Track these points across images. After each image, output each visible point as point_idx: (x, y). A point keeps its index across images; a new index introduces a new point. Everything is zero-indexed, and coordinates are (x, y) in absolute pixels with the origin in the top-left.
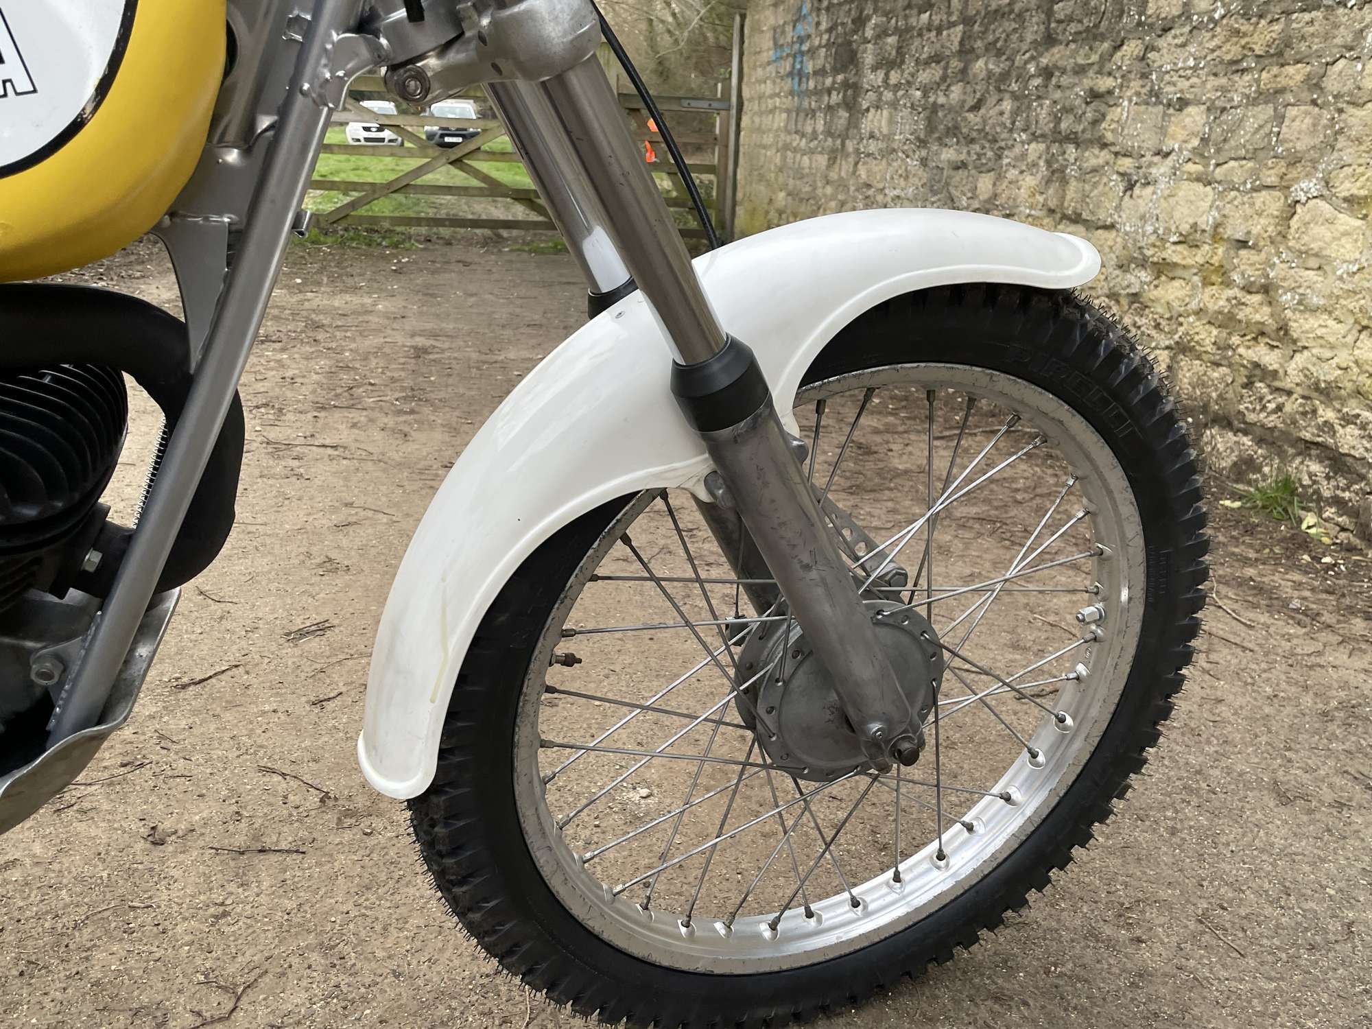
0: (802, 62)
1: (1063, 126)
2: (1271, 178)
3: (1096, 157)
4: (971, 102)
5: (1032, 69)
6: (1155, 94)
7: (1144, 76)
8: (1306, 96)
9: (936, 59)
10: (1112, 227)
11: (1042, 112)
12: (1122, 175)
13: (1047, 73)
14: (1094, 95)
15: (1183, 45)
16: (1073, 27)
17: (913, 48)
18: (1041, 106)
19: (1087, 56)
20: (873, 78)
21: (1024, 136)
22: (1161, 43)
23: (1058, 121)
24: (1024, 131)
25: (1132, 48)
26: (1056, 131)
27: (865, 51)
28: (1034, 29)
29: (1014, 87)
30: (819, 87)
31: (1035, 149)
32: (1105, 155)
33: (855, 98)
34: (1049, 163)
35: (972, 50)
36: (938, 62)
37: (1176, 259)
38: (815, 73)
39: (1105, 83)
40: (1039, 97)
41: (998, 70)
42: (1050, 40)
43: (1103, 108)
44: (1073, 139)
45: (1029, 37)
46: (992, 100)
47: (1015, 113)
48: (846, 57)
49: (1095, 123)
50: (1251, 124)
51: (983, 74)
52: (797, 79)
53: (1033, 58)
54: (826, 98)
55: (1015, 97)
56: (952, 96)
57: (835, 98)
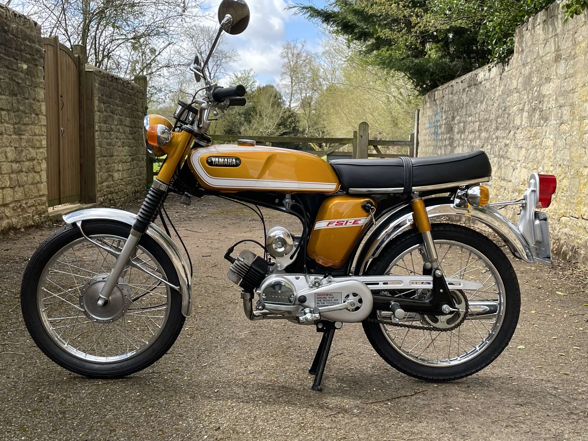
0: (437, 129)
1: (501, 153)
2: (535, 167)
3: (507, 162)
4: (481, 146)
5: (494, 137)
6: (517, 145)
7: (514, 140)
8: (540, 147)
9: (473, 132)
10: (511, 181)
11: (496, 148)
12: (512, 166)
13: (497, 138)
14: (506, 145)
15: (521, 133)
16: (502, 126)
17: (467, 127)
18: (496, 147)
19: (504, 134)
20: (457, 136)
21: (493, 156)
22: (517, 132)
23: (499, 152)
24: (493, 154)
25: (512, 133)
26: (499, 155)
27: (455, 127)
28: (494, 126)
29: (490, 141)
30: (443, 138)
31: (496, 159)
32: (509, 161)
33: (452, 142)
34: (498, 163)
35: (481, 130)
36: (473, 133)
37: (522, 189)
38: (441, 133)
39: (508, 142)
40: (496, 145)
41: (487, 136)
42: (497, 129)
43: (508, 148)
44: (502, 157)
45: (493, 127)
46: (486, 145)
47: (491, 149)
48: (450, 129)
49: (506, 152)
50: (532, 153)
51: (483, 138)
52: (436, 135)
53: (494, 133)
54: (444, 142)
55: (491, 144)
56: (477, 143)
57: (447, 142)
